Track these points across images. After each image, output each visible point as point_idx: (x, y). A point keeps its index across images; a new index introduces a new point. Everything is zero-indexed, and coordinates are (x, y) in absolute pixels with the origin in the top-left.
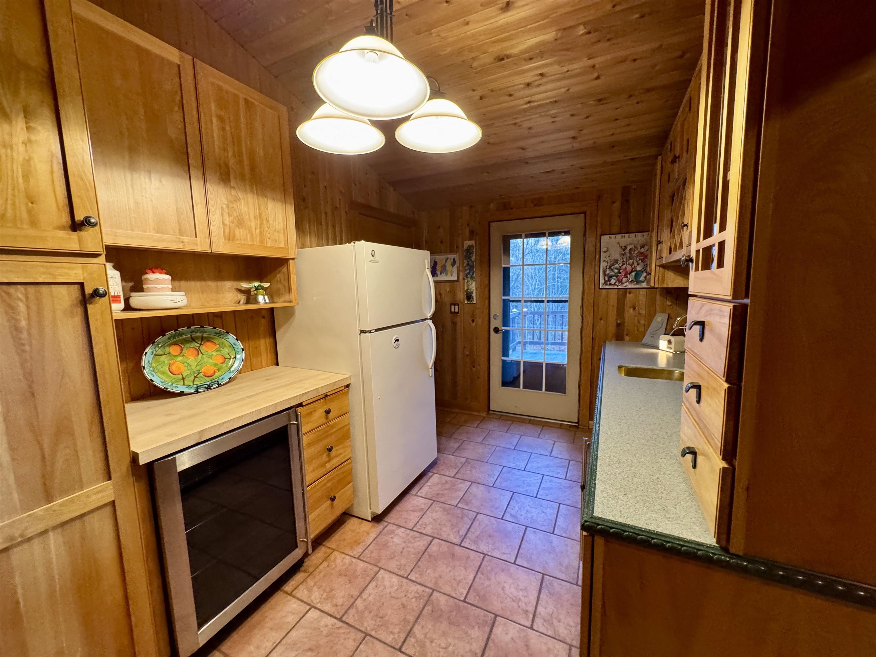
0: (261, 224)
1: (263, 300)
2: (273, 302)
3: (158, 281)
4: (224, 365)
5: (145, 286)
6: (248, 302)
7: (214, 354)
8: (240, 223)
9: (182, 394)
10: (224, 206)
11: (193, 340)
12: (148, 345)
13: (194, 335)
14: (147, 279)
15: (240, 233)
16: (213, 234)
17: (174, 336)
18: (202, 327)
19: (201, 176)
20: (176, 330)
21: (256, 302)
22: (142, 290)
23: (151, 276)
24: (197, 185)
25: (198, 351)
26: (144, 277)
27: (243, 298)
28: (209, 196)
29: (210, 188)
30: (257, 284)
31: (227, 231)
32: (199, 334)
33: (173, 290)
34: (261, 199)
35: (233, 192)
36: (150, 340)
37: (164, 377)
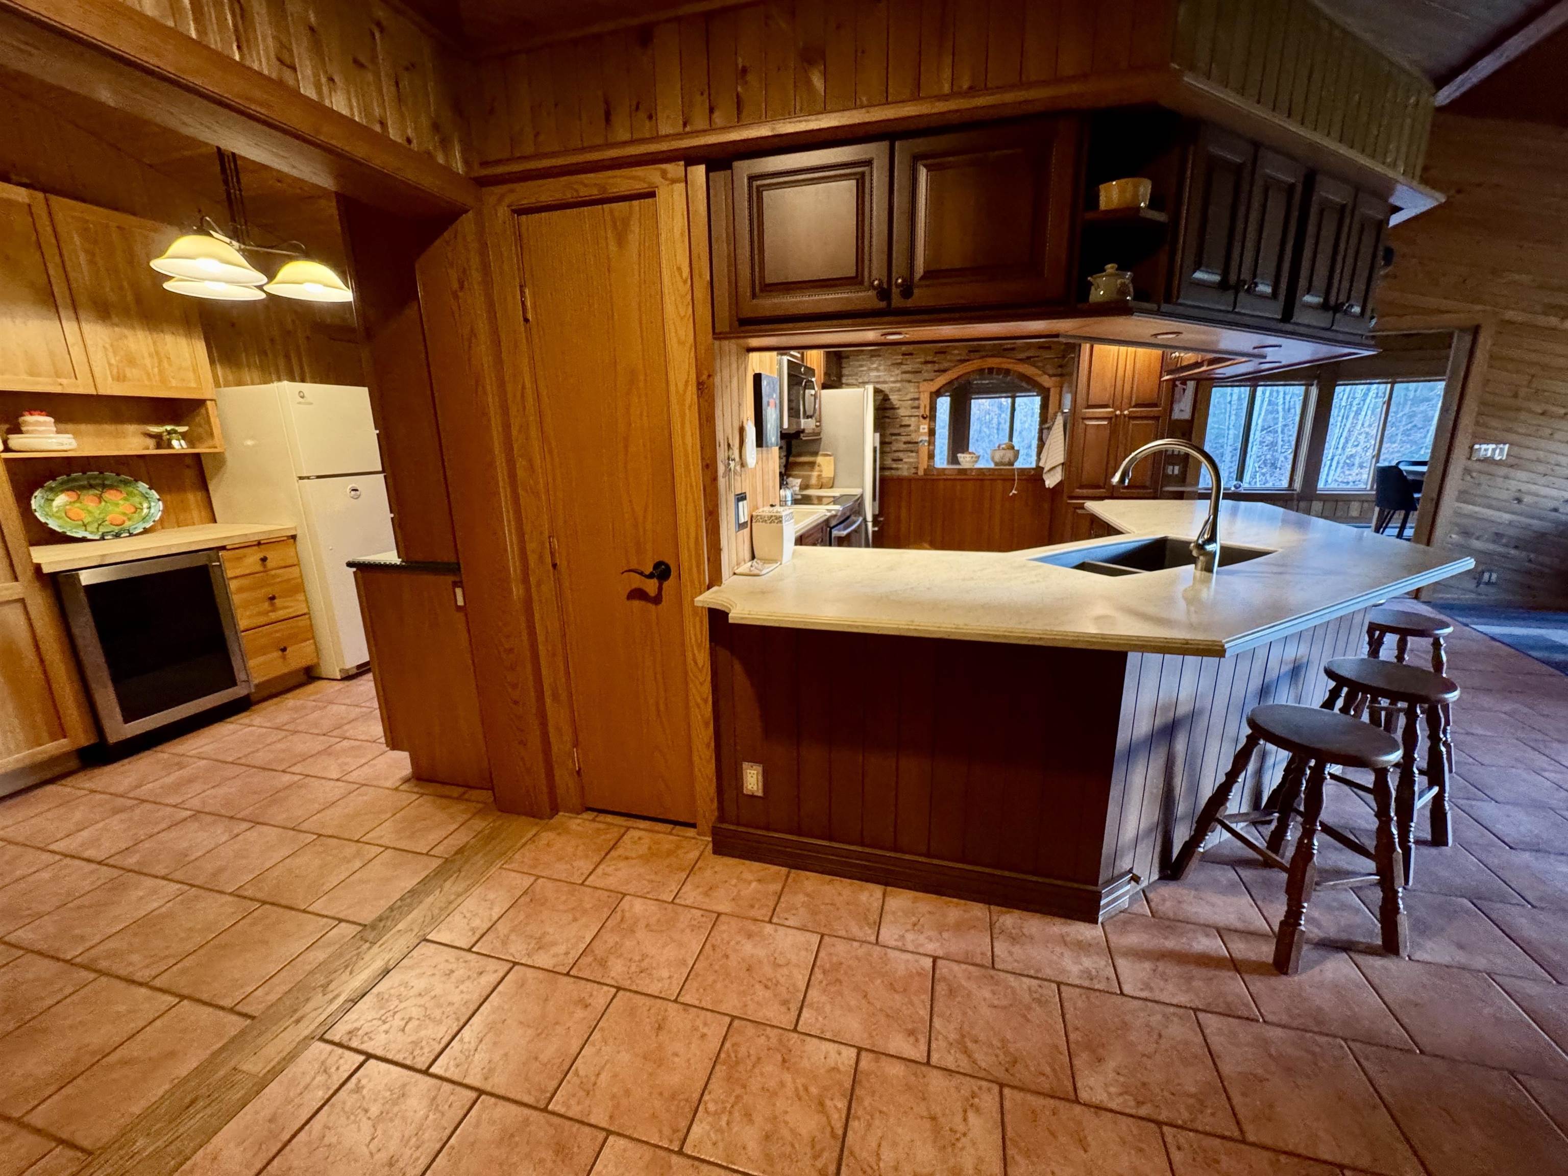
0: (160, 362)
1: (179, 446)
2: (193, 447)
3: (37, 423)
4: (136, 515)
5: (24, 429)
6: (159, 446)
7: (121, 502)
8: (131, 361)
9: (84, 540)
10: (107, 346)
11: (91, 487)
12: (36, 489)
13: (92, 482)
14: (25, 422)
15: (132, 373)
16: (96, 375)
17: (68, 481)
18: (101, 473)
19: (73, 315)
20: (68, 475)
21: (170, 446)
22: (20, 432)
23: (28, 418)
24: (70, 327)
25: (100, 498)
26: (21, 419)
27: (151, 443)
28: (86, 335)
29: (87, 327)
30: (169, 428)
31: (115, 371)
32: (98, 481)
33: (58, 432)
34: (155, 335)
35: (117, 329)
36: (38, 484)
37: (60, 522)
